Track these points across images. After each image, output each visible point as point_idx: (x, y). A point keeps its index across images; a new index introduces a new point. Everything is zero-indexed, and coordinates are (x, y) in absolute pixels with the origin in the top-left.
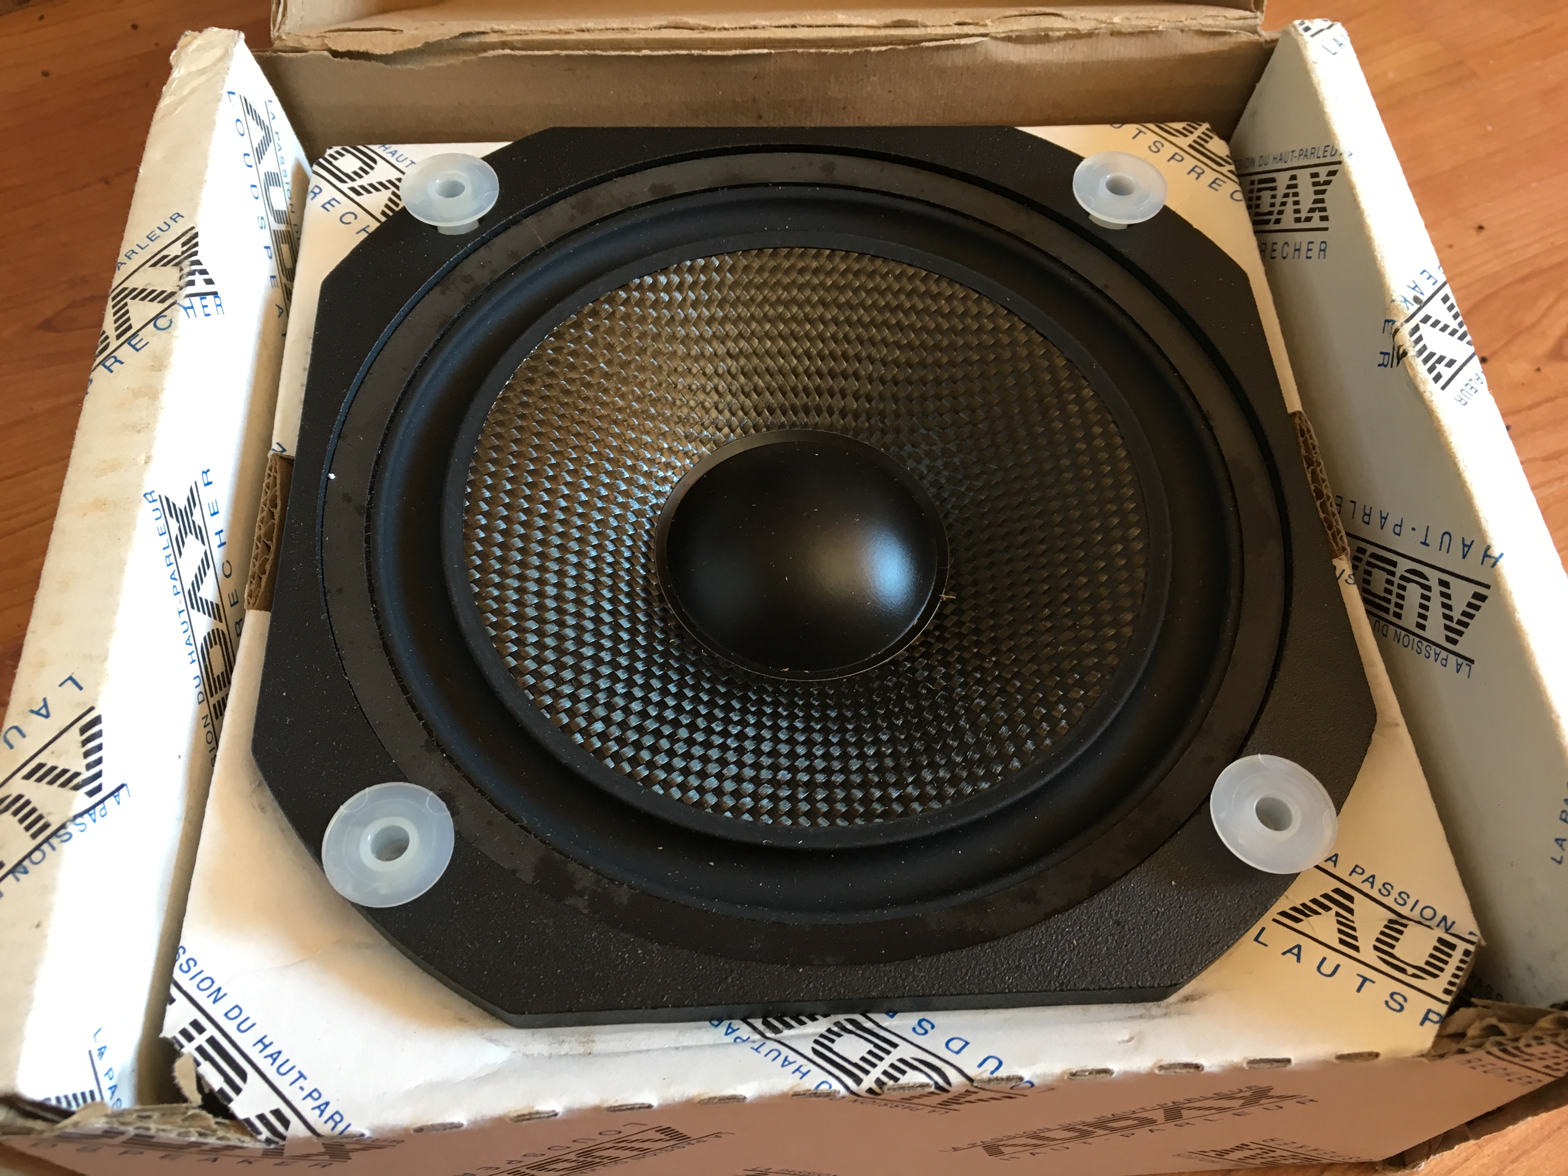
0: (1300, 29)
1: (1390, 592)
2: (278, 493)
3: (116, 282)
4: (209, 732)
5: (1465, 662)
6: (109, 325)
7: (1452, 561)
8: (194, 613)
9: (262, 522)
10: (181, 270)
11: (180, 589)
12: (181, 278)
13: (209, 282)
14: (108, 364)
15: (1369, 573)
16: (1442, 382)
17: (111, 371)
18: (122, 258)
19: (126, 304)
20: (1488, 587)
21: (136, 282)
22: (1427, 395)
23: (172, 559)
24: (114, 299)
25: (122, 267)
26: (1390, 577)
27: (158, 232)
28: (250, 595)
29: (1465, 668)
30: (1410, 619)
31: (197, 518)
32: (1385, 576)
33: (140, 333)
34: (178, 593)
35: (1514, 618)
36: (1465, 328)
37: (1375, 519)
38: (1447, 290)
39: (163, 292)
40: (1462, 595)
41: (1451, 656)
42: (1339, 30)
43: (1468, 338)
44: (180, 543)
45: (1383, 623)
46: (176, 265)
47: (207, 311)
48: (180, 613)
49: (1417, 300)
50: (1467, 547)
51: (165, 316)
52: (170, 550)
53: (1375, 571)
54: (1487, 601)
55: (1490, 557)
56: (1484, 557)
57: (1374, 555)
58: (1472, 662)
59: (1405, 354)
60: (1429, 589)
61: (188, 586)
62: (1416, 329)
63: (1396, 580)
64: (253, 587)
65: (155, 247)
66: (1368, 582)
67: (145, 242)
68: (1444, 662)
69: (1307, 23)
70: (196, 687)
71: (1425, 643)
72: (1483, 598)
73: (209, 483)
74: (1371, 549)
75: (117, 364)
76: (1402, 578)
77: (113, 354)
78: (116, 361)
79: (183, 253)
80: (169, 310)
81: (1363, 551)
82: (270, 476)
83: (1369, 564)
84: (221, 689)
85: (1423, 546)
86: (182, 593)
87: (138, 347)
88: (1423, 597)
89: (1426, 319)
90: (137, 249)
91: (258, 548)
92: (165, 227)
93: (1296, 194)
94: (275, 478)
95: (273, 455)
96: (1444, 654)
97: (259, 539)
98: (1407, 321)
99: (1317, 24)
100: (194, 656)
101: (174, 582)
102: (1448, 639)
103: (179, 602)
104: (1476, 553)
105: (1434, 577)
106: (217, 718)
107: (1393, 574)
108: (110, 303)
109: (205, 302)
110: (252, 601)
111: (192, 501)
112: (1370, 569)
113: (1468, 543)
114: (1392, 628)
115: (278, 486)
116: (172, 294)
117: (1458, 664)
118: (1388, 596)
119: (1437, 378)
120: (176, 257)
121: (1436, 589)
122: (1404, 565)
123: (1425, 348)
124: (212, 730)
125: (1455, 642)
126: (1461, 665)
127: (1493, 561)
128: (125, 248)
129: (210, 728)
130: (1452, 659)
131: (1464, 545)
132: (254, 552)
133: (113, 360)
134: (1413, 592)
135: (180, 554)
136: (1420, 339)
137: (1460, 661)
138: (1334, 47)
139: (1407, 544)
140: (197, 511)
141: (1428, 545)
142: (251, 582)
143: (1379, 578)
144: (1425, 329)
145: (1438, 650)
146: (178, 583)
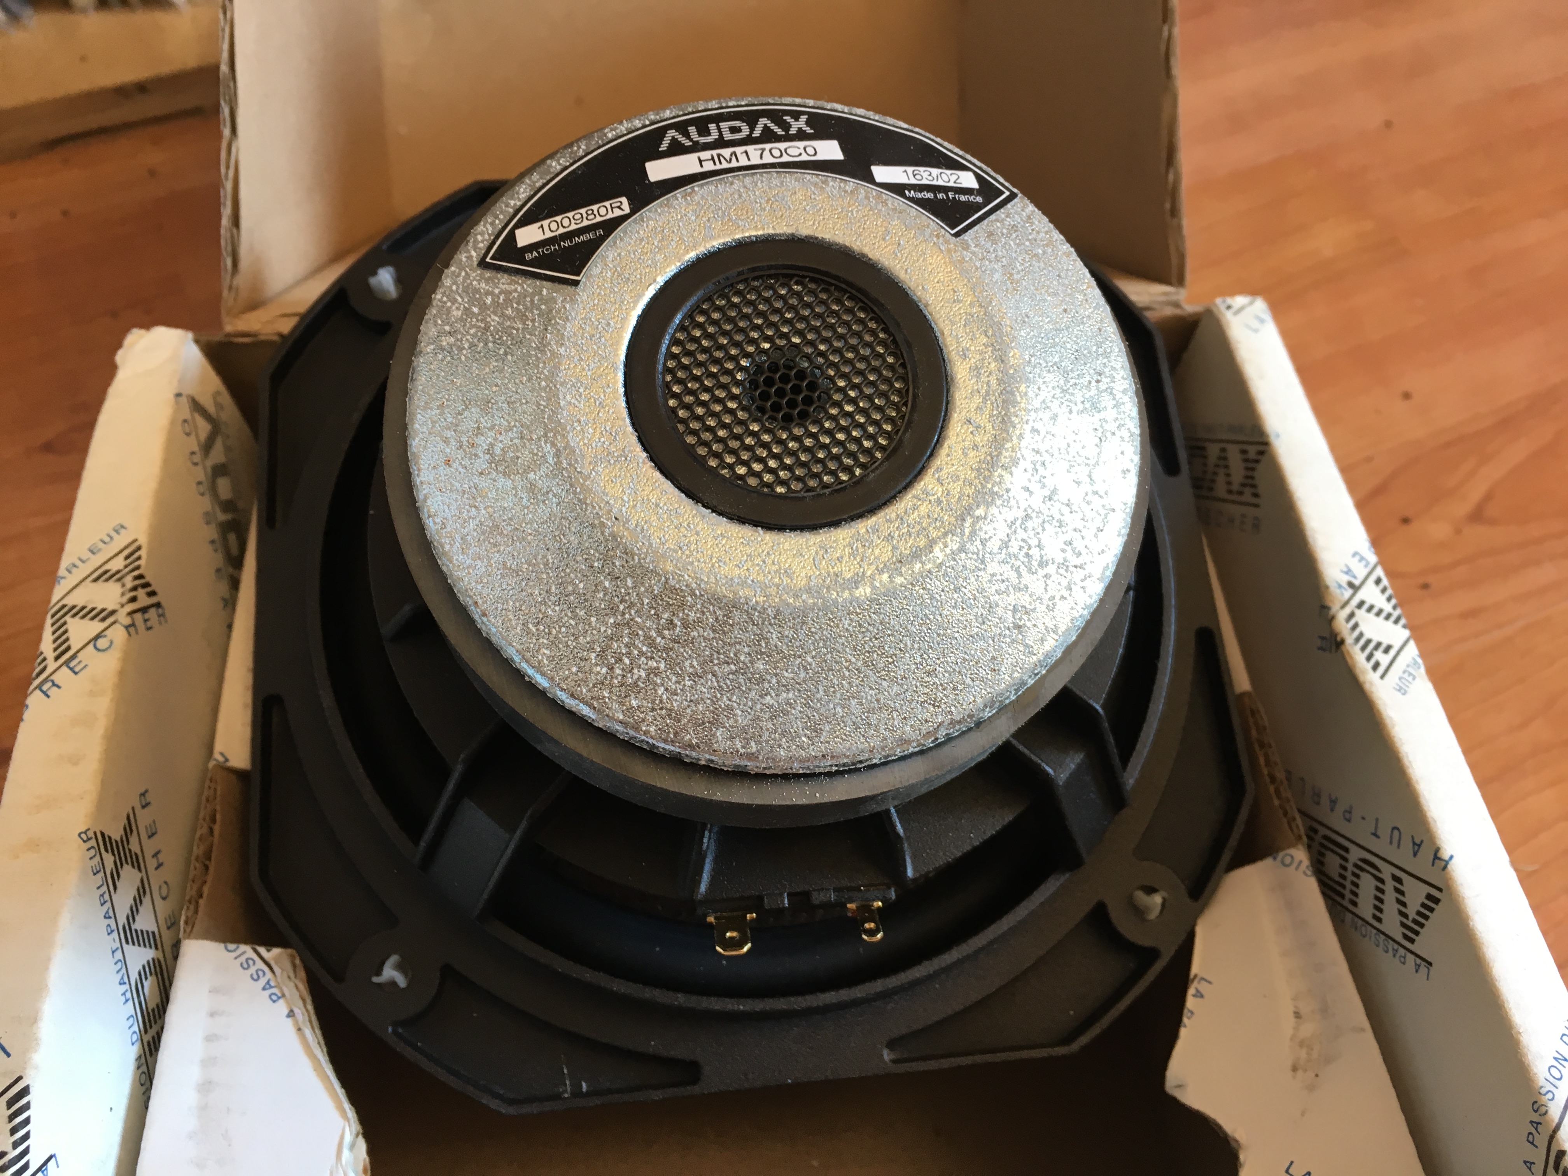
0: (1222, 307)
1: (1344, 878)
2: (218, 808)
3: (55, 598)
4: (144, 1073)
5: (1423, 963)
6: (47, 646)
7: (1403, 858)
8: (128, 948)
9: (200, 839)
10: (123, 585)
11: (114, 927)
12: (123, 594)
13: (152, 594)
14: (45, 688)
15: (1322, 855)
16: (1381, 670)
17: (48, 696)
18: (62, 572)
19: (65, 623)
20: (1440, 890)
21: (77, 599)
22: (1367, 687)
23: (107, 897)
24: (53, 616)
25: (62, 582)
26: (1344, 863)
27: (101, 545)
28: (186, 923)
29: (1423, 970)
30: (1366, 908)
31: (134, 846)
32: (1339, 861)
33: (79, 655)
34: (112, 931)
35: (1468, 925)
36: (1398, 612)
37: (1325, 801)
38: (1379, 572)
39: (103, 610)
40: (1416, 895)
41: (1409, 955)
42: (1260, 306)
43: (1403, 621)
44: (115, 876)
45: (1339, 908)
46: (119, 580)
47: (149, 624)
48: (113, 952)
49: (1351, 585)
50: (1417, 846)
51: (105, 636)
52: (105, 888)
53: (1329, 854)
54: (1440, 904)
55: (1440, 859)
56: (1434, 859)
57: (1326, 837)
58: (1430, 964)
59: (1343, 642)
60: (1382, 881)
61: (122, 920)
62: (1352, 615)
63: (1350, 867)
64: (190, 914)
65: (97, 560)
66: (1322, 863)
67: (86, 555)
68: (1402, 960)
69: (1229, 301)
70: (130, 1028)
71: (1383, 937)
72: (1437, 901)
73: (148, 804)
74: (1323, 831)
75: (55, 688)
76: (1356, 866)
77: (51, 678)
78: (54, 685)
79: (126, 567)
80: (110, 630)
81: (1316, 831)
82: (210, 788)
83: (1322, 845)
84: (156, 1022)
85: (1374, 838)
86: (116, 932)
87: (77, 669)
88: (1378, 889)
89: (1361, 604)
90: (78, 563)
91: (195, 868)
92: (107, 539)
93: (1227, 467)
94: (215, 790)
95: (215, 766)
96: (1402, 951)
97: (197, 859)
98: (1343, 607)
99: (1240, 301)
100: (128, 995)
101: (108, 921)
102: (1406, 937)
103: (113, 941)
104: (1426, 853)
105: (1387, 872)
106: (151, 1054)
107: (1346, 860)
108: (49, 621)
109: (147, 616)
110: (188, 930)
111: (128, 829)
112: (1323, 850)
113: (1418, 841)
114: (1349, 916)
115: (218, 799)
116: (113, 612)
117: (1416, 964)
118: (1342, 881)
119: (1376, 666)
120: (118, 572)
121: (1390, 885)
122: (1355, 854)
123: (1361, 635)
124: (146, 1071)
125: (1412, 941)
126: (1419, 966)
127: (1443, 863)
128: (65, 563)
129: (144, 1068)
130: (1410, 958)
131: (1414, 844)
132: (192, 873)
133: (49, 684)
134: (1367, 884)
135: (115, 888)
136: (1356, 626)
137: (1419, 961)
138: (1256, 324)
139: (1358, 831)
140: (134, 840)
141: (1378, 837)
142: (188, 908)
143: (1333, 862)
144: (1361, 614)
145: (1396, 946)
146: (112, 922)
